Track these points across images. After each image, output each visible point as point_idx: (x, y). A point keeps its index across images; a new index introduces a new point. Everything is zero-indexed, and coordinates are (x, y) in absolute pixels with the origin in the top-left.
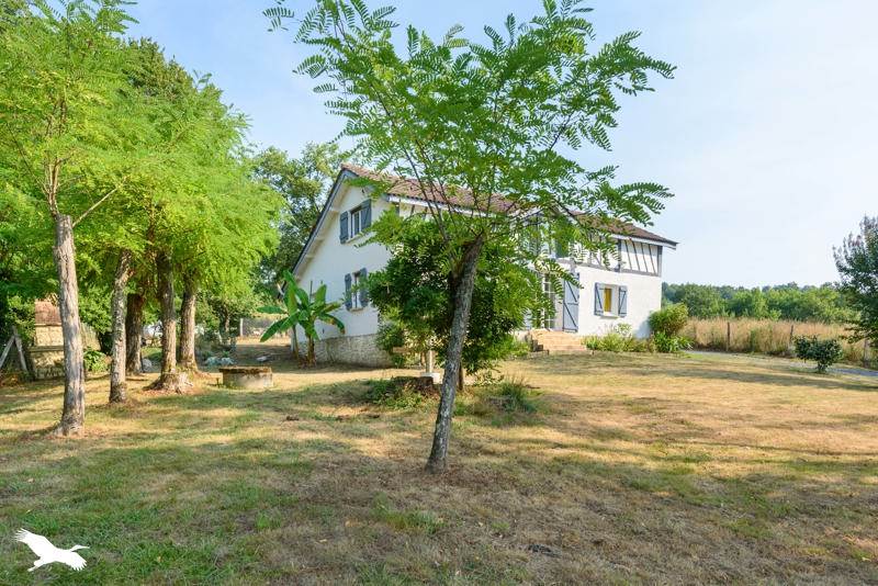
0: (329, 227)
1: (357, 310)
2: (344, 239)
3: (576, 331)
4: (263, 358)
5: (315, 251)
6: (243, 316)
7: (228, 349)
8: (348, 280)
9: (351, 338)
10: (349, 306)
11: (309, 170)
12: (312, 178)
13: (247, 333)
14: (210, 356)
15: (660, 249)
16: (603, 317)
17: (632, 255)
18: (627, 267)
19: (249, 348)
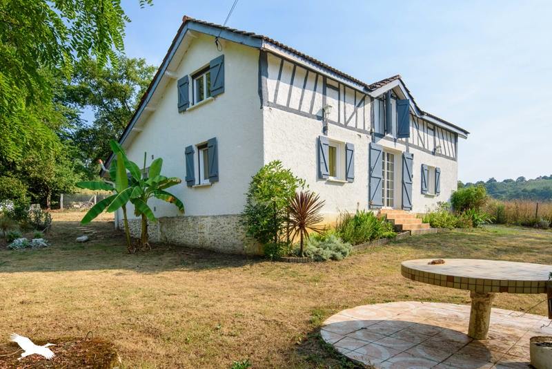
0: (162, 97)
1: (200, 187)
2: (183, 107)
3: (411, 209)
4: (84, 238)
5: (144, 124)
6: (64, 192)
7: (41, 228)
8: (189, 152)
9: (194, 218)
10: (190, 181)
11: (121, 78)
12: (124, 83)
13: (68, 206)
14: (17, 237)
15: (456, 135)
18: (439, 151)
19: (68, 225)
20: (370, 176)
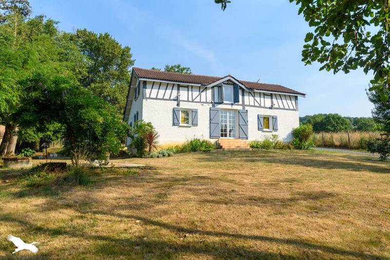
3: (247, 139)
8: (135, 116)
15: (296, 98)
16: (264, 131)
17: (280, 101)
18: (276, 106)
20: (210, 123)
